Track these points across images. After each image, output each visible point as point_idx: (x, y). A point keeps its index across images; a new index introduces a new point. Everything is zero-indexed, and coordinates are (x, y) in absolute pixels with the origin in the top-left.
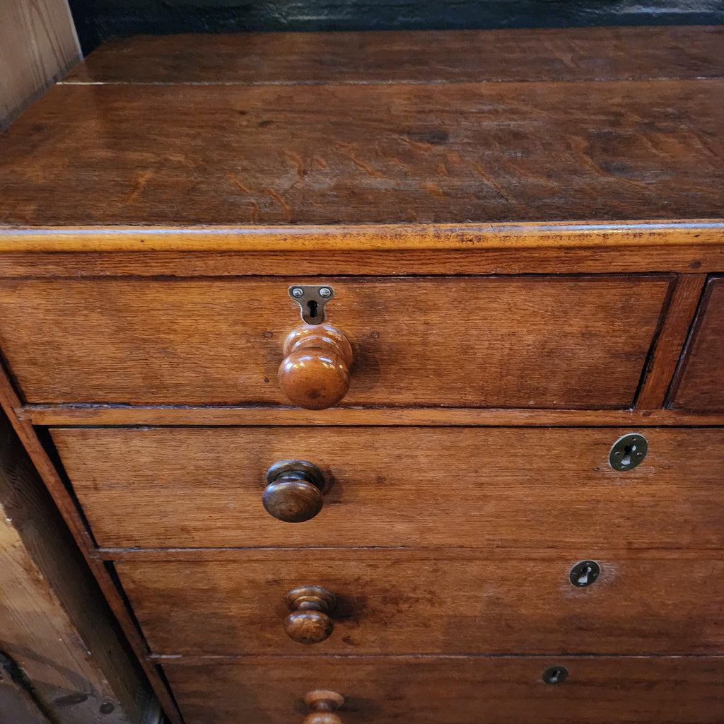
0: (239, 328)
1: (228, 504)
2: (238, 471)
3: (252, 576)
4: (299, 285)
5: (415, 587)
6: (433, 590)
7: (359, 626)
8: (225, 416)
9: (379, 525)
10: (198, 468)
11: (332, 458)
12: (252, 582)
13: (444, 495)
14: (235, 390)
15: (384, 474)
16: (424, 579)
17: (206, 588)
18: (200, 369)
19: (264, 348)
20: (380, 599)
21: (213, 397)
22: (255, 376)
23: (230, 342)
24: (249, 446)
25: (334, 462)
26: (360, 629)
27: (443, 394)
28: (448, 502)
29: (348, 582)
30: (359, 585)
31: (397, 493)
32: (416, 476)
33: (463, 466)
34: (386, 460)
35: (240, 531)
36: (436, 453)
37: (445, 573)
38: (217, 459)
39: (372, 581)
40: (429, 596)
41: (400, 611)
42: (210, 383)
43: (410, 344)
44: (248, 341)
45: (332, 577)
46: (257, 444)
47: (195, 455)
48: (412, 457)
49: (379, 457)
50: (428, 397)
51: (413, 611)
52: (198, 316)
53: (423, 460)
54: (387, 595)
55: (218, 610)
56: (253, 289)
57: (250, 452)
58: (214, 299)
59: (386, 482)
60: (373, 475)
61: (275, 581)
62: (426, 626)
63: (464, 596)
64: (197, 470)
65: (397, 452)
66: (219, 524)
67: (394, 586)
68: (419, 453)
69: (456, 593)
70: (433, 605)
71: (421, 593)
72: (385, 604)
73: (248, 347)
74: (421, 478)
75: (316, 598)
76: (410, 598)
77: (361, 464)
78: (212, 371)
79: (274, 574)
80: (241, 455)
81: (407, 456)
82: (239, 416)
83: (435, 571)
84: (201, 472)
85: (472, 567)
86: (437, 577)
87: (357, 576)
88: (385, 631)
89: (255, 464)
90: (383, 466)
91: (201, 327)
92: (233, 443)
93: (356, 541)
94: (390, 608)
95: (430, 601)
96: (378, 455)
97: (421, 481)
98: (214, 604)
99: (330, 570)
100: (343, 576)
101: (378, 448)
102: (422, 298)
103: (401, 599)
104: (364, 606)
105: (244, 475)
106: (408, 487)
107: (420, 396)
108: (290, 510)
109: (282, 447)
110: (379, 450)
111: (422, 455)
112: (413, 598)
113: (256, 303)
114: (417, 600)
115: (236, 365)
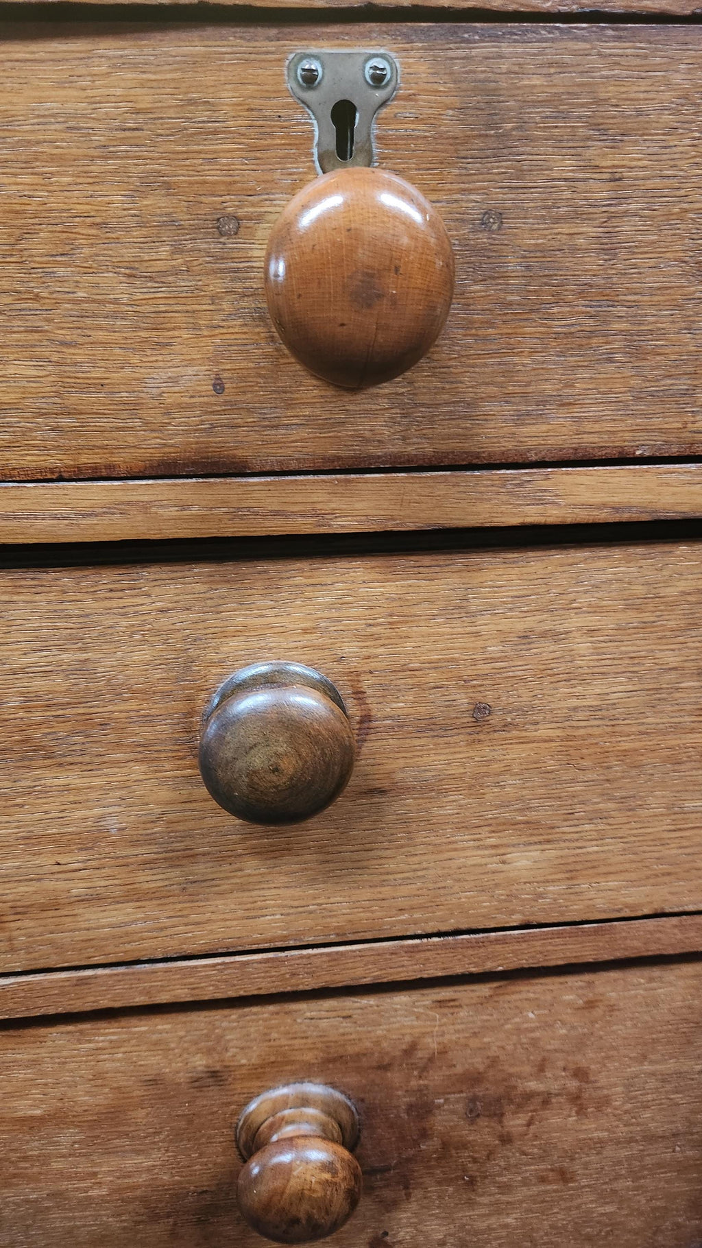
0: (155, 202)
1: (103, 817)
2: (133, 705)
3: (153, 1062)
4: (313, 50)
5: (544, 1060)
6: (584, 1063)
7: (408, 1196)
8: (110, 509)
9: (474, 858)
10: (30, 700)
11: (365, 652)
12: (154, 1081)
13: (625, 753)
14: (137, 423)
15: (489, 697)
16: (564, 1031)
17: (38, 1112)
18: (45, 352)
19: (214, 272)
20: (460, 1107)
21: (80, 448)
22: (190, 371)
23: (129, 253)
24: (163, 622)
25: (373, 665)
26: (414, 1206)
27: (644, 415)
28: (634, 773)
29: (387, 1060)
30: (413, 1066)
31: (518, 753)
32: (562, 698)
33: (672, 659)
34: (495, 649)
35: (129, 908)
36: (609, 622)
37: (612, 1008)
38: (82, 668)
39: (443, 1052)
40: (573, 1085)
41: (506, 1139)
42: (74, 399)
43: (575, 249)
44: (177, 250)
45: (351, 1050)
46: (183, 616)
47: (26, 660)
48: (554, 636)
49: (480, 643)
50: (607, 426)
51: (536, 1137)
52: (53, 159)
53: (582, 646)
54: (479, 1091)
55: (64, 1185)
56: (195, 63)
57: (166, 641)
58: (93, 101)
59: (494, 720)
60: (463, 700)
61: (214, 1074)
62: (564, 1176)
63: (653, 1074)
64: (28, 709)
65: (520, 625)
66: (78, 889)
67: (494, 1062)
68: (574, 622)
69: (635, 1069)
70: (581, 1111)
71: (556, 1078)
72: (472, 1122)
73: (176, 272)
74: (574, 702)
75: (311, 1111)
76: (529, 1096)
77: (435, 666)
78: (78, 354)
79: (209, 1051)
80: (143, 654)
81: (544, 635)
82: (144, 507)
83: (590, 1005)
84: (37, 715)
85: (671, 984)
86: (593, 1022)
87: (408, 1039)
88: (471, 1204)
89: (178, 680)
90: (485, 668)
91: (55, 201)
92: (125, 615)
93: (417, 915)
94: (482, 1134)
95: (575, 1099)
96: (477, 634)
97: (575, 709)
98: (56, 1165)
99: (346, 1026)
100: (377, 1043)
101: (474, 614)
102: (610, 91)
103: (511, 1101)
104: (424, 1134)
105: (148, 719)
106: (544, 731)
107: (589, 427)
108: (276, 770)
109: (249, 621)
110: (480, 620)
111: (579, 629)
112: (539, 1094)
113: (202, 114)
114: (546, 1100)
115: (143, 334)
